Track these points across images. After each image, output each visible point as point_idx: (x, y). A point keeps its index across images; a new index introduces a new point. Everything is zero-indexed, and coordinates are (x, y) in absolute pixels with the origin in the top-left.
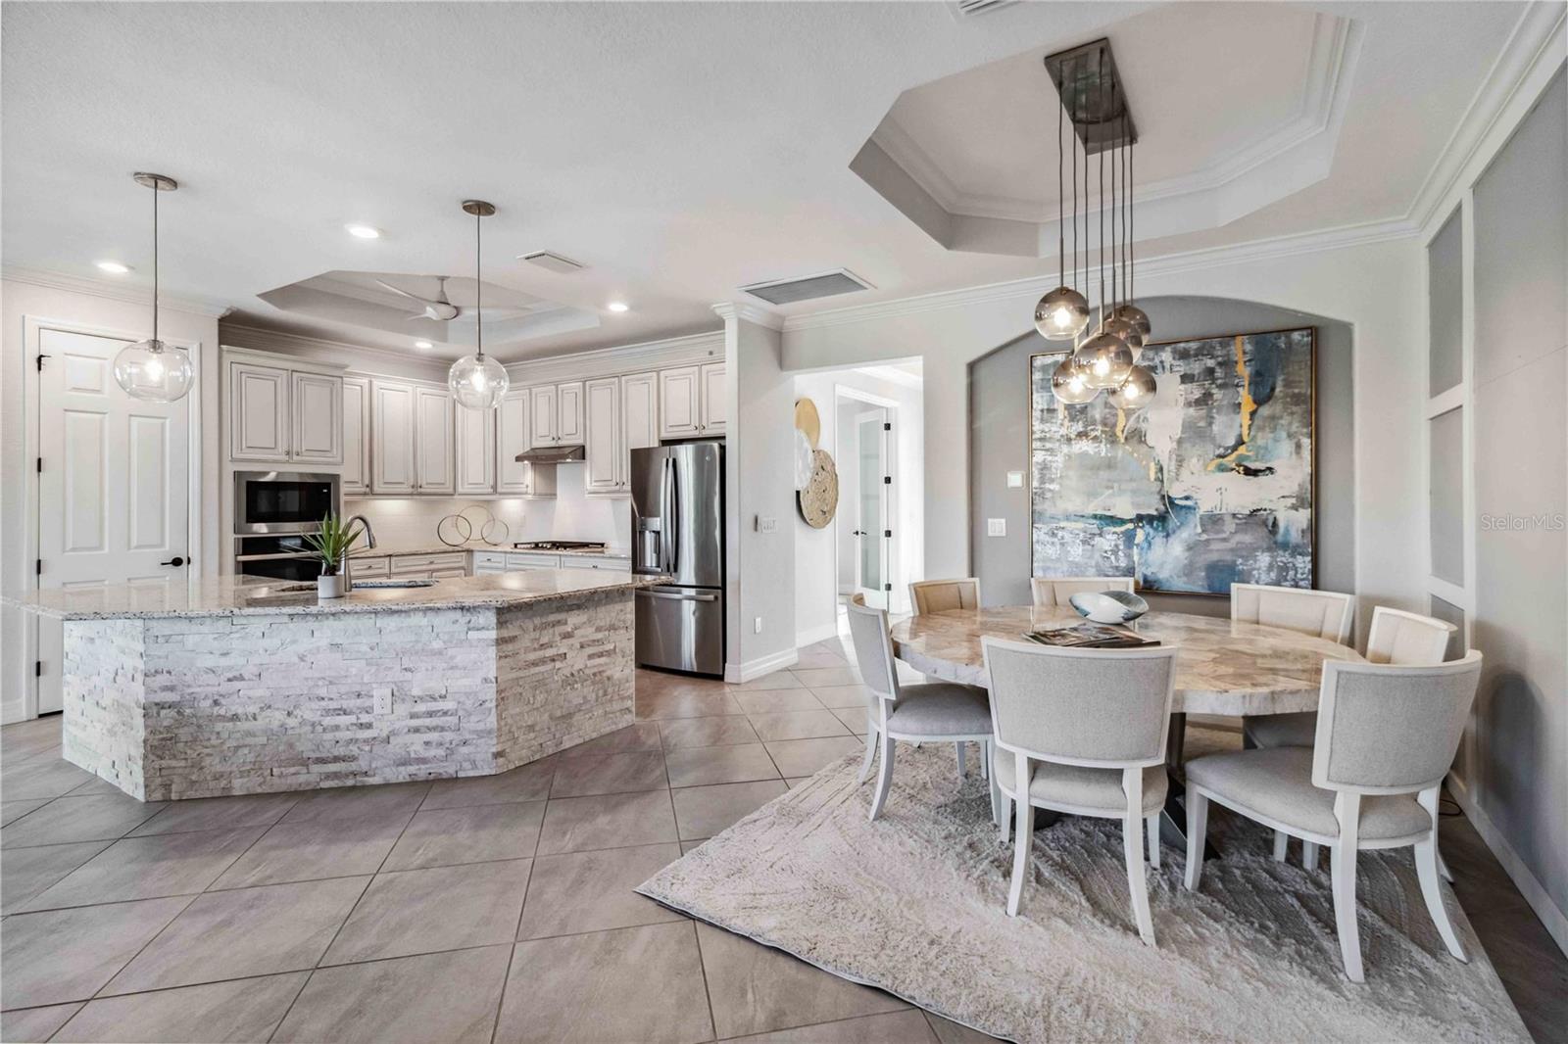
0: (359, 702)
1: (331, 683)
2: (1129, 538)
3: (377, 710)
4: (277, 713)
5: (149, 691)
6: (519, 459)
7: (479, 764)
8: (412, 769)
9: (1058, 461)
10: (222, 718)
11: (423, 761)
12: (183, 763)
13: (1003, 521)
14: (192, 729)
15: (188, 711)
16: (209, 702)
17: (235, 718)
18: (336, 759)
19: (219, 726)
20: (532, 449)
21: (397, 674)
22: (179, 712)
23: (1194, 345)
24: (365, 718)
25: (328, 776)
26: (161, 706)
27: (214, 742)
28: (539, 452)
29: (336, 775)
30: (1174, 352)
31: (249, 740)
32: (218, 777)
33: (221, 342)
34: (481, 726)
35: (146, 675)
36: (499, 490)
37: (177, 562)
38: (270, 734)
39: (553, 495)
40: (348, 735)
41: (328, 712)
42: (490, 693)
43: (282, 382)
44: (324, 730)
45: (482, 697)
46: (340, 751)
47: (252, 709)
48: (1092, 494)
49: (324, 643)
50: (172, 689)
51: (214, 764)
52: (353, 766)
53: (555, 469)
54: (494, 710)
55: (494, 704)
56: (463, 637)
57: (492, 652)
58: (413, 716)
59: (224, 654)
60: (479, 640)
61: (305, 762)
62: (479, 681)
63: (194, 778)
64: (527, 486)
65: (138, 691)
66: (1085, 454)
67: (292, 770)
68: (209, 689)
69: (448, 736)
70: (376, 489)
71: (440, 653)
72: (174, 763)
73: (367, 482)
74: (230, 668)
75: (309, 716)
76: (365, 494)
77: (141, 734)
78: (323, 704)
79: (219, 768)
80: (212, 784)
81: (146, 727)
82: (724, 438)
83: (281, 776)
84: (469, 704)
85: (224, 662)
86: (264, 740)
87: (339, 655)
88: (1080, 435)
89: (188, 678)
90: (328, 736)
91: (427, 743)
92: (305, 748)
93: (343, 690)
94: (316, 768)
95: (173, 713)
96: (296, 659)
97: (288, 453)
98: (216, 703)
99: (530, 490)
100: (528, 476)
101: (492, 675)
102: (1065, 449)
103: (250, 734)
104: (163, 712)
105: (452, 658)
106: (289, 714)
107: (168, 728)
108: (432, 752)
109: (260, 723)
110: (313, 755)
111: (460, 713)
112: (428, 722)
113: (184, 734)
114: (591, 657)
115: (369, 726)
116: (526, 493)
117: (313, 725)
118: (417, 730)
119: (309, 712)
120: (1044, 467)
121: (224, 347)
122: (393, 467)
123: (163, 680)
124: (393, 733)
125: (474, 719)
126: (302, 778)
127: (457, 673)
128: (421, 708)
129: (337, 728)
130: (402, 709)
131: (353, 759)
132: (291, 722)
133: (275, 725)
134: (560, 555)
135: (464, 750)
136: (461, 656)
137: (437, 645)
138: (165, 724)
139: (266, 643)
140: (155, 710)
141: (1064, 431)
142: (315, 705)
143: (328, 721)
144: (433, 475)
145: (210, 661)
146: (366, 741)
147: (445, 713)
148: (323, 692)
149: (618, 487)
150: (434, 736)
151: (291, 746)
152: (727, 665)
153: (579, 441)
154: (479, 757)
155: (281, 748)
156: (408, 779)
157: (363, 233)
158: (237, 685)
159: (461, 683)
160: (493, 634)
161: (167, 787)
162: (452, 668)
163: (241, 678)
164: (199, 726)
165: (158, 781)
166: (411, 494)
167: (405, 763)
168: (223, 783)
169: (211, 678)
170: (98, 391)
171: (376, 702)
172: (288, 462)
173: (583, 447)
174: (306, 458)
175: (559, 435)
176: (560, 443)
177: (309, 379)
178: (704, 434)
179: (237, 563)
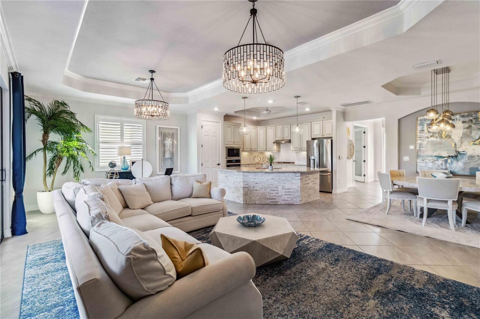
0: (276, 189)
1: (272, 185)
2: (446, 161)
3: (279, 191)
4: (263, 190)
5: (244, 185)
6: (274, 143)
7: (297, 202)
8: (285, 202)
9: (425, 143)
10: (254, 190)
11: (287, 200)
12: (249, 198)
13: (408, 157)
14: (250, 192)
15: (249, 189)
16: (252, 187)
17: (256, 190)
18: (273, 199)
19: (254, 192)
20: (276, 141)
21: (283, 185)
22: (248, 189)
23: (466, 114)
24: (277, 192)
25: (271, 202)
26: (245, 187)
27: (253, 194)
28: (278, 142)
29: (272, 202)
30: (460, 116)
31: (259, 194)
32: (254, 200)
33: (224, 121)
34: (297, 195)
35: (243, 182)
36: (267, 150)
37: (219, 164)
38: (262, 193)
39: (280, 151)
40: (274, 195)
41: (271, 190)
42: (299, 189)
43: (232, 128)
44: (271, 194)
45: (298, 189)
46: (273, 197)
47: (259, 189)
48: (435, 151)
49: (271, 178)
50: (247, 185)
51: (253, 198)
52: (275, 200)
53: (280, 145)
54: (300, 192)
55: (300, 191)
56: (294, 178)
57: (300, 181)
58: (286, 192)
59: (255, 179)
60: (297, 179)
61: (267, 199)
62: (297, 186)
63: (250, 200)
64: (275, 149)
65: (242, 185)
66: (433, 141)
67: (266, 200)
68: (253, 185)
69: (292, 196)
70: (245, 150)
71: (290, 181)
72: (247, 197)
73: (243, 148)
74: (256, 182)
75: (268, 191)
76: (242, 151)
77: (242, 192)
78: (270, 189)
79: (254, 199)
80: (253, 201)
81: (243, 191)
82: (332, 137)
83: (264, 201)
84: (295, 191)
85: (255, 180)
86: (261, 194)
87: (273, 180)
88: (431, 136)
89: (250, 183)
90: (271, 195)
91: (288, 197)
92: (267, 196)
93: (274, 186)
94: (270, 200)
95: (247, 189)
96: (266, 180)
97: (233, 143)
98: (254, 187)
99: (275, 150)
100: (275, 147)
101: (299, 185)
102: (427, 140)
103: (259, 193)
104: (246, 188)
105: (292, 182)
106: (265, 190)
107: (246, 191)
108: (289, 199)
109: (260, 192)
110: (269, 198)
111: (294, 192)
112: (288, 193)
113: (249, 192)
114: (313, 184)
115: (278, 193)
116: (274, 151)
117: (269, 193)
118: (286, 195)
119: (268, 190)
120: (421, 144)
121: (225, 122)
122: (247, 146)
123: (246, 183)
124: (282, 195)
125: (296, 193)
126: (267, 202)
127: (293, 185)
128: (287, 191)
129: (273, 193)
130: (284, 191)
131: (275, 199)
132: (265, 192)
133: (263, 192)
135: (294, 199)
136: (294, 182)
137: (290, 179)
138: (246, 190)
139: (261, 177)
140: (244, 188)
141: (426, 135)
142: (269, 189)
143: (271, 192)
144: (254, 147)
145: (253, 180)
146: (277, 196)
147: (291, 192)
148: (270, 187)
149: (300, 149)
150: (289, 196)
151: (265, 196)
152: (333, 190)
153: (290, 139)
154: (297, 201)
155: (264, 196)
156: (285, 204)
157: (270, 102)
158: (257, 184)
159: (296, 187)
160: (300, 178)
161: (246, 201)
162: (292, 184)
163: (257, 183)
164: (251, 191)
165: (245, 200)
166: (250, 151)
167: (284, 200)
168: (255, 202)
169: (252, 183)
170: (208, 132)
171: (279, 189)
172: (233, 144)
173: (290, 140)
174: (236, 144)
175: (284, 137)
176: (284, 139)
177: (237, 127)
178: (324, 137)
179: (226, 165)
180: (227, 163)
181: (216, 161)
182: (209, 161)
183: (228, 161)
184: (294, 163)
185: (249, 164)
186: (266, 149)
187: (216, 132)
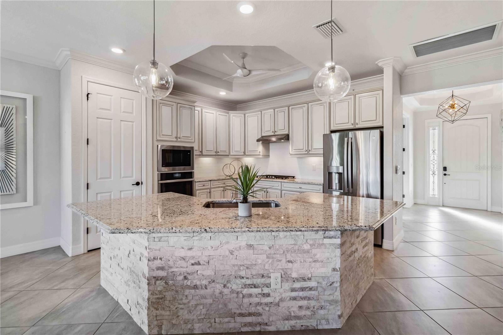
0: (262, 280)
1: (247, 268)
3: (273, 286)
4: (218, 286)
5: (151, 270)
6: (258, 141)
7: (331, 321)
8: (293, 322)
10: (189, 287)
11: (298, 318)
12: (168, 313)
14: (173, 293)
15: (171, 282)
16: (181, 278)
17: (195, 287)
18: (250, 314)
19: (187, 292)
20: (262, 137)
21: (283, 264)
22: (166, 283)
24: (266, 290)
25: (245, 325)
26: (156, 279)
27: (185, 301)
28: (265, 138)
29: (250, 324)
31: (204, 301)
32: (186, 322)
34: (331, 298)
35: (149, 260)
36: (246, 154)
37: (138, 184)
38: (213, 295)
39: (268, 156)
40: (256, 300)
41: (246, 286)
42: (337, 277)
43: (174, 108)
44: (243, 297)
45: (331, 280)
46: (253, 310)
47: (204, 282)
49: (243, 244)
50: (162, 269)
51: (184, 314)
52: (260, 319)
53: (269, 144)
54: (338, 289)
55: (338, 284)
56: (321, 242)
57: (338, 252)
58: (293, 290)
59: (190, 249)
60: (331, 244)
61: (233, 316)
62: (330, 270)
63: (174, 322)
64: (260, 152)
65: (144, 268)
67: (226, 320)
68: (182, 269)
69: (313, 303)
70: (204, 153)
71: (308, 252)
72: (163, 312)
73: (200, 150)
74: (193, 257)
75: (234, 287)
76: (200, 155)
77: (146, 294)
78: (243, 281)
79: (187, 317)
80: (183, 326)
81: (149, 290)
82: (382, 127)
83: (220, 323)
84: (324, 283)
85: (190, 253)
86: (210, 301)
87: (251, 251)
89: (171, 263)
90: (246, 300)
91: (300, 307)
92: (233, 307)
93: (254, 273)
94: (239, 319)
95: (162, 283)
96: (227, 253)
97: (176, 138)
98: (185, 278)
99: (261, 154)
100: (260, 148)
101: (338, 266)
103: (204, 297)
104: (158, 282)
105: (315, 255)
106: (225, 286)
107: (160, 292)
108: (303, 313)
109: (209, 291)
110: (238, 312)
111: (319, 289)
112: (301, 294)
113: (169, 295)
114: (363, 247)
115: (268, 295)
116: (259, 155)
117: (238, 293)
118: (295, 299)
119: (236, 285)
122: (209, 146)
123: (158, 263)
124: (282, 300)
125: (327, 293)
126: (232, 325)
127: (318, 264)
128: (297, 285)
129: (250, 295)
130: (287, 286)
131: (260, 314)
132: (226, 291)
133: (217, 291)
134: (281, 182)
135: (322, 312)
136: (319, 254)
137: (306, 247)
138: (159, 289)
139: (212, 243)
140: (153, 281)
142: (239, 281)
143: (245, 291)
144: (222, 147)
145: (183, 253)
146: (266, 304)
147: (311, 289)
148: (243, 273)
149: (306, 152)
150: (304, 303)
151: (225, 305)
152: (384, 240)
153: (287, 132)
154: (330, 317)
155: (220, 306)
156: (290, 329)
157: (246, 9)
158: (197, 267)
159: (326, 271)
160: (338, 241)
161: (160, 327)
162: (315, 261)
163: (199, 264)
164: (177, 291)
165: (155, 323)
166: (215, 155)
167: (288, 318)
168: (189, 326)
169: (183, 264)
170: (109, 110)
171: (272, 281)
172: (176, 141)
173: (288, 135)
174: (182, 140)
175: (276, 130)
176: (276, 133)
177: (183, 107)
178: (357, 127)
179: (158, 183)
180: (161, 180)
181: (132, 176)
182: (110, 178)
183: (163, 176)
184: (294, 177)
185: (211, 181)
186: (244, 152)
187: (132, 113)
